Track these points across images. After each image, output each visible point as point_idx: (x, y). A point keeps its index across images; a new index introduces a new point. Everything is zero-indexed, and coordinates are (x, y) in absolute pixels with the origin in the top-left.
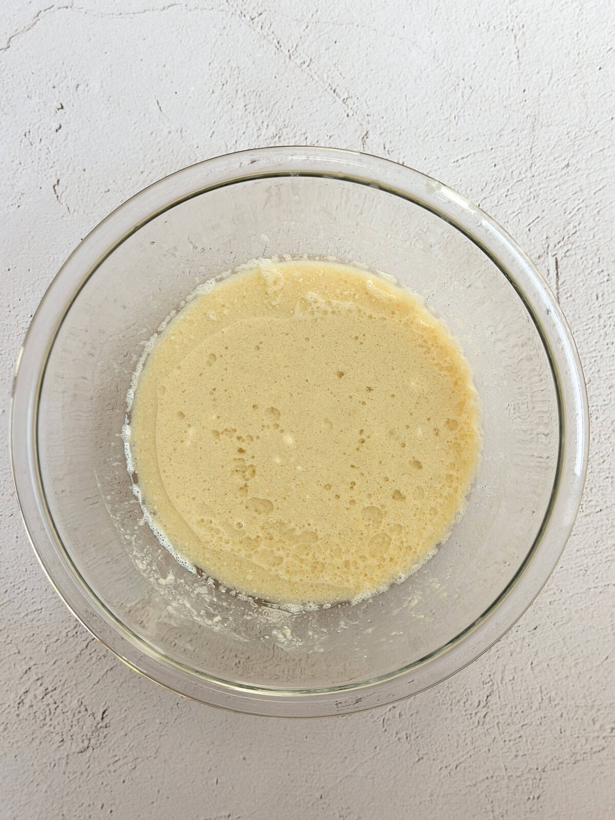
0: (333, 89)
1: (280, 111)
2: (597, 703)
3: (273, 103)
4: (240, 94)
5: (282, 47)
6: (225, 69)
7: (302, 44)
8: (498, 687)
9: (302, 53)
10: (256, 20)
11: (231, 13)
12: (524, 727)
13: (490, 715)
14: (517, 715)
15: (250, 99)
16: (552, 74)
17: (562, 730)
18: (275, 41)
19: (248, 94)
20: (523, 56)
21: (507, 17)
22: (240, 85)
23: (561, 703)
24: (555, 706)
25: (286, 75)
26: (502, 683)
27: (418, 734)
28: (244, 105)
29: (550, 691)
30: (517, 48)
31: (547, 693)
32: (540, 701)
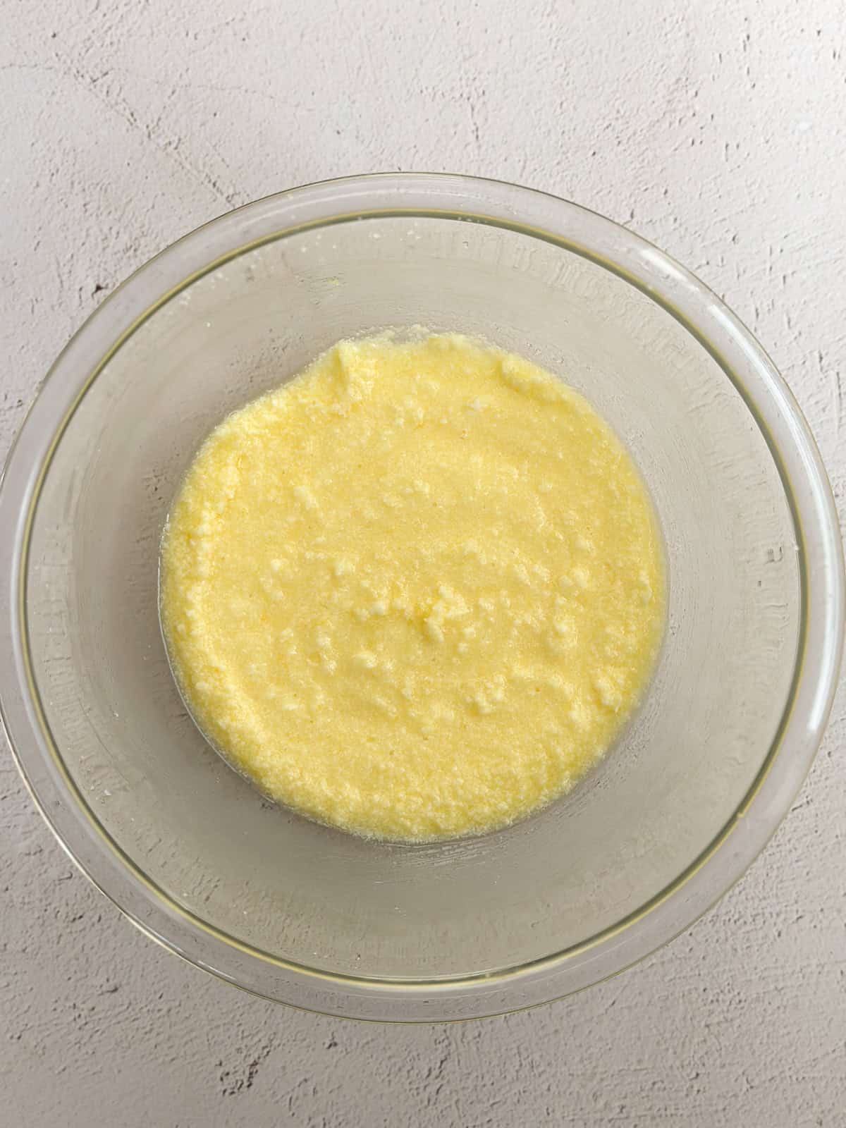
0: (213, 181)
1: (137, 214)
2: (600, 1070)
3: (125, 201)
4: (77, 188)
5: (138, 121)
6: (54, 151)
7: (167, 117)
8: (457, 1048)
9: (166, 129)
10: (98, 83)
11: (62, 72)
12: (495, 1106)
13: (446, 1090)
14: (484, 1089)
15: (91, 195)
16: (525, 162)
17: (550, 1111)
18: (127, 113)
19: (89, 187)
20: (483, 137)
21: (461, 79)
22: (76, 175)
23: (548, 1070)
24: (540, 1076)
25: (144, 160)
26: (462, 1042)
27: (340, 1119)
28: (83, 203)
29: (532, 1053)
30: (475, 124)
31: (528, 1057)
32: (517, 1068)
